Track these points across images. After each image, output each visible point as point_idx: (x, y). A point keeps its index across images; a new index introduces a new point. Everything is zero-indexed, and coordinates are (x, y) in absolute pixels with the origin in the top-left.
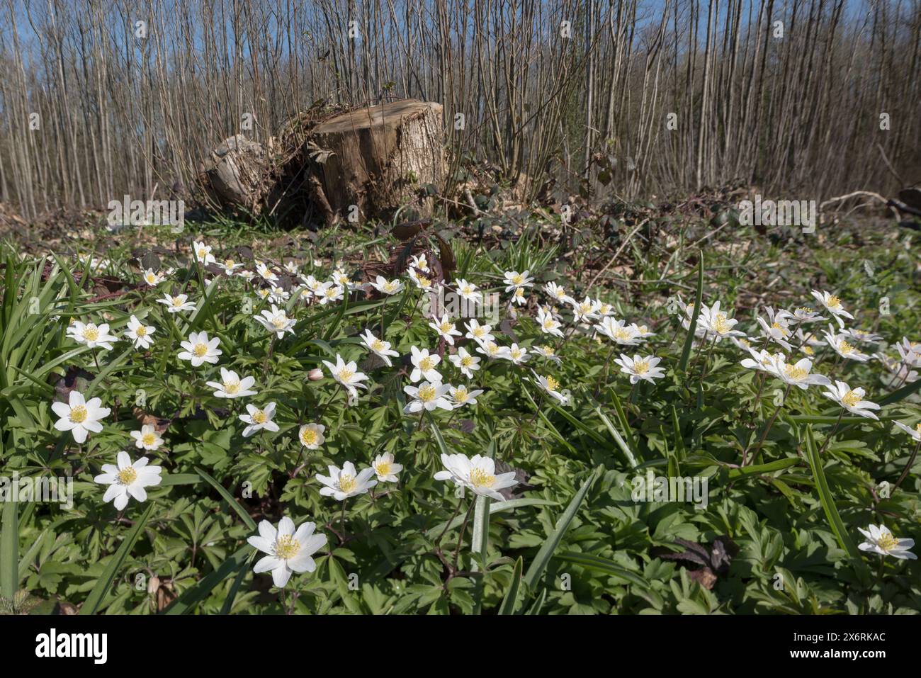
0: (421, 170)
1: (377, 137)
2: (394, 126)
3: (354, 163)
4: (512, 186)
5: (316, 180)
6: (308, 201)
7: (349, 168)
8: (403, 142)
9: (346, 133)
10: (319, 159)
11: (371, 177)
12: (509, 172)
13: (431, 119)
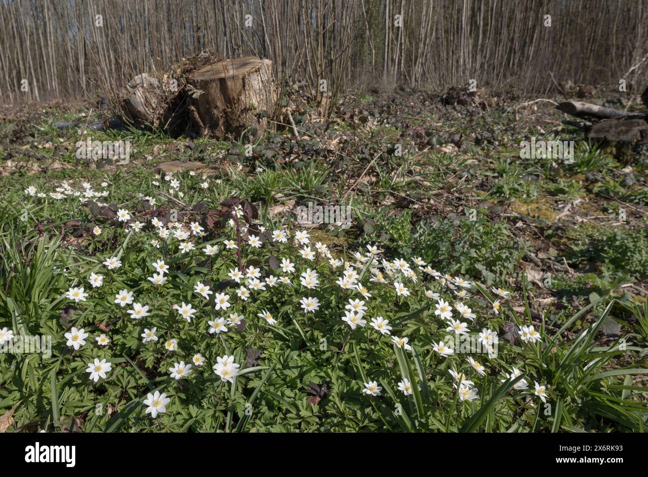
0: (258, 102)
1: (230, 84)
2: (241, 77)
3: (217, 98)
4: (318, 106)
5: (193, 108)
6: (189, 118)
7: (214, 101)
8: (247, 86)
9: (211, 80)
10: (194, 96)
11: (227, 107)
12: (316, 97)
13: (264, 71)
